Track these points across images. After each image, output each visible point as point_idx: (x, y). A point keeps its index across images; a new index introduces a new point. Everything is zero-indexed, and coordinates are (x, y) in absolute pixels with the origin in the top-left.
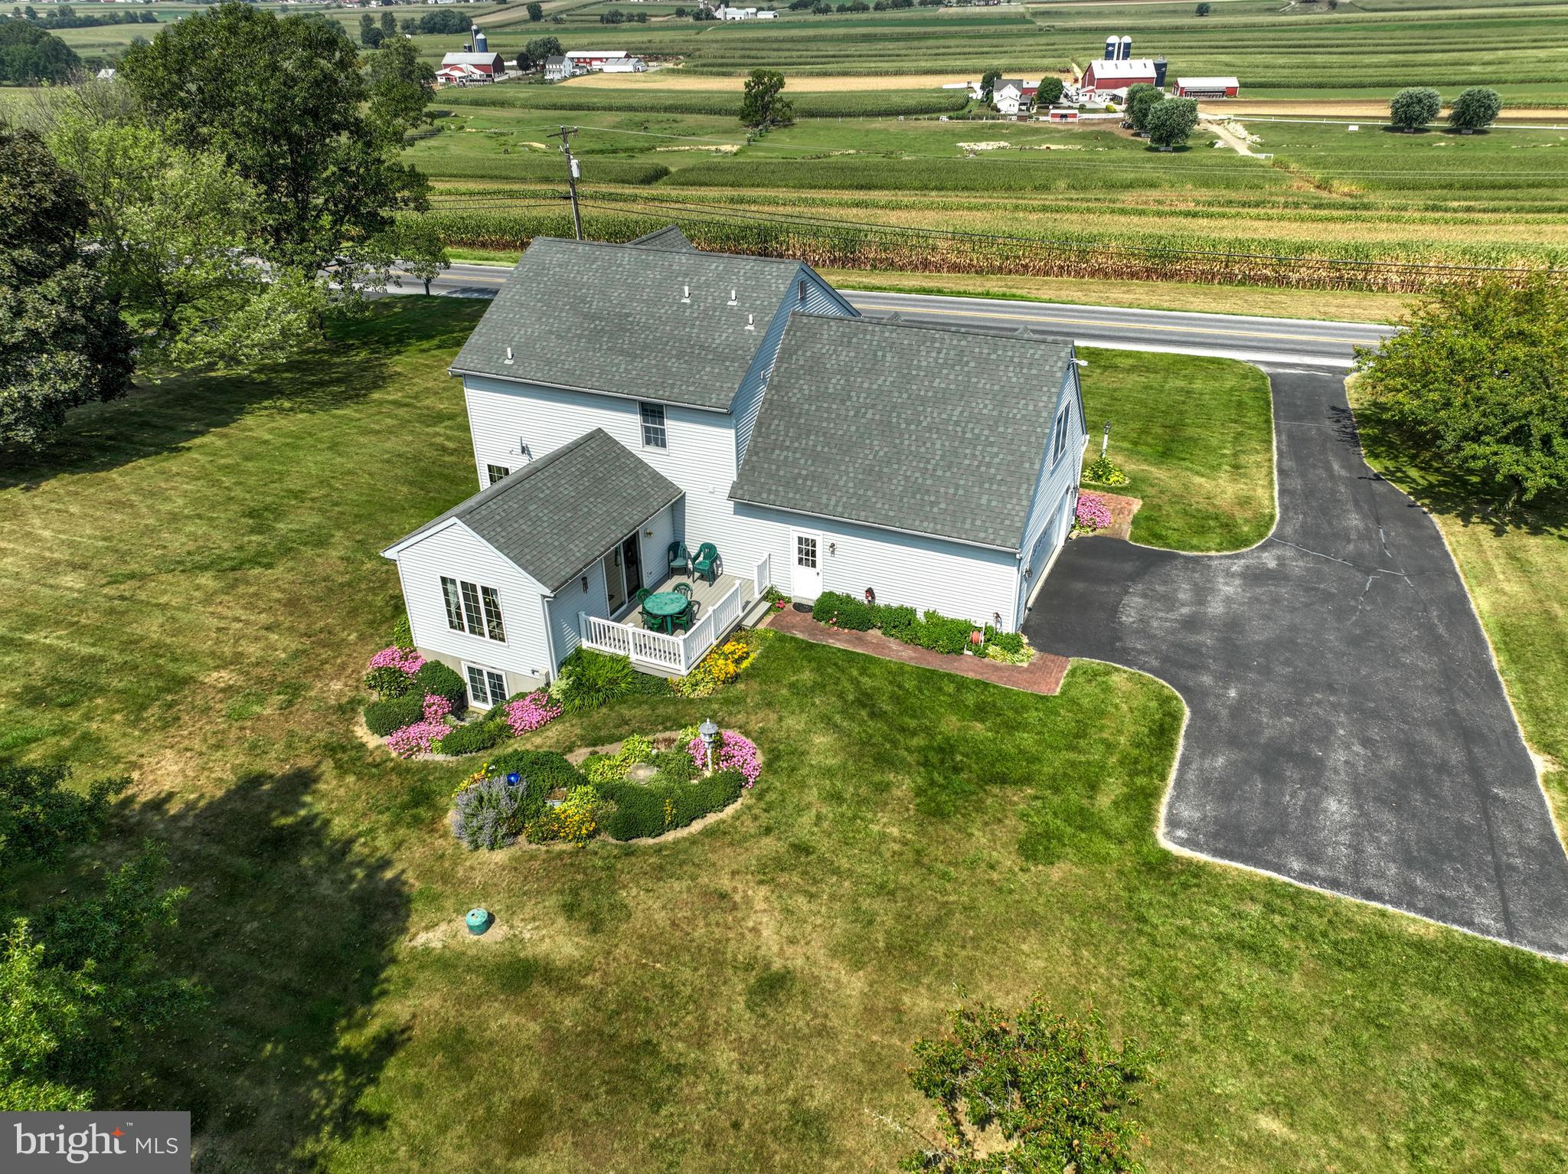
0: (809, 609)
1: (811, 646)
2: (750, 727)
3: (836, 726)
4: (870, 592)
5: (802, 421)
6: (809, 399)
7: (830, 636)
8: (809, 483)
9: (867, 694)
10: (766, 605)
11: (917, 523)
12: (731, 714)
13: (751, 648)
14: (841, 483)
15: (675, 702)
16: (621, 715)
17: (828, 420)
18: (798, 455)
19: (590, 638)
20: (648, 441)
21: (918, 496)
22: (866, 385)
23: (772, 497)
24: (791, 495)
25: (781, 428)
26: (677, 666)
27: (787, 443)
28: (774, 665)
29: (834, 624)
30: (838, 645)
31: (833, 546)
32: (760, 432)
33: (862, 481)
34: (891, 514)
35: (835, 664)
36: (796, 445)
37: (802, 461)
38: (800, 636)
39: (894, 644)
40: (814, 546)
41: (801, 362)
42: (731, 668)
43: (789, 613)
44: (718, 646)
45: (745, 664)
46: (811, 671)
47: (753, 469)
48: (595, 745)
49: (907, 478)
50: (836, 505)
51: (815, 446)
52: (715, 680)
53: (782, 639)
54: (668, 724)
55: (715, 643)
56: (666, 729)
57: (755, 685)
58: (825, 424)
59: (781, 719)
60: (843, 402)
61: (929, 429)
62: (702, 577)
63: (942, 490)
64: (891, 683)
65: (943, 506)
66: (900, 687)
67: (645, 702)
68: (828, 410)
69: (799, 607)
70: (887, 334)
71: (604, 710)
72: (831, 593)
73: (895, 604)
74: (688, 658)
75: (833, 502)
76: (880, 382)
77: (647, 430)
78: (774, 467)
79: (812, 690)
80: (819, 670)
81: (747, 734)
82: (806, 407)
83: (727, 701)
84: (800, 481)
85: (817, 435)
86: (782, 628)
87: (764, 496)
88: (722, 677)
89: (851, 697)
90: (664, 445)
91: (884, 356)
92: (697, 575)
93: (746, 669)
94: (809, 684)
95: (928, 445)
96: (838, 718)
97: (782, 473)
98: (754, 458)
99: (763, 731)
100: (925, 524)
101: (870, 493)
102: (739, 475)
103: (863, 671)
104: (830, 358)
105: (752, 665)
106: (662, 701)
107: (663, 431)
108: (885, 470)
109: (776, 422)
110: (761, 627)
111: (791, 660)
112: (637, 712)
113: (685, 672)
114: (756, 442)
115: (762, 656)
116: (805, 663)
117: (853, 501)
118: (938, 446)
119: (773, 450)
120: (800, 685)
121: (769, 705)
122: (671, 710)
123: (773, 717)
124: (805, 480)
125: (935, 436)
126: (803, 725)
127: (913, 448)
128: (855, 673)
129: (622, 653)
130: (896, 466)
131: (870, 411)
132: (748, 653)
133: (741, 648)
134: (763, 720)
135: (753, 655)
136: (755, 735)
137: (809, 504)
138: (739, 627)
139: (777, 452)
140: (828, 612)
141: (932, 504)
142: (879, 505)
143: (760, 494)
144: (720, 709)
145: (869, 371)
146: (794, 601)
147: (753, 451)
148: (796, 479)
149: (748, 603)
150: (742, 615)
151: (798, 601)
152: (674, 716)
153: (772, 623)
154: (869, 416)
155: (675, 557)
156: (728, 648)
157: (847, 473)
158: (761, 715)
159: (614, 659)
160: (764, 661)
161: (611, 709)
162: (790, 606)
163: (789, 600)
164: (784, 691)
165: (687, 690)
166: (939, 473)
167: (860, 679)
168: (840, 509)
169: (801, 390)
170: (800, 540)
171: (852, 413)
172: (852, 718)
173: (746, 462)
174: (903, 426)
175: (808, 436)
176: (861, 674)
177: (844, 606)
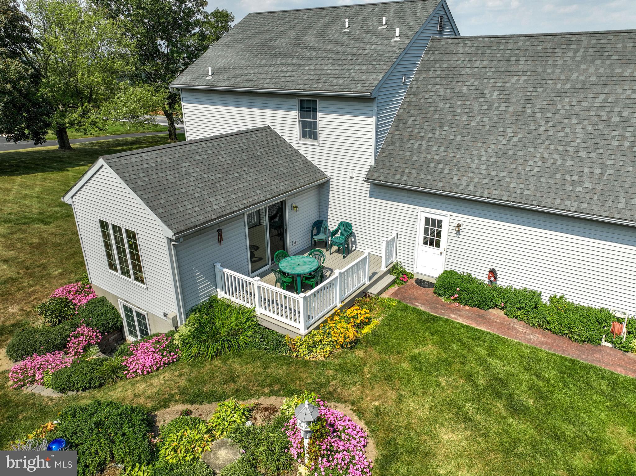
0: (431, 285)
1: (434, 319)
2: (364, 405)
3: (468, 419)
4: (493, 272)
5: (437, 116)
6: (444, 99)
7: (452, 311)
8: (441, 166)
9: (500, 381)
10: (390, 278)
11: (558, 201)
12: (344, 384)
13: (374, 314)
14: (473, 165)
15: (289, 362)
16: (231, 370)
17: (462, 114)
18: (431, 144)
19: (224, 289)
20: (304, 135)
21: (558, 176)
22: (499, 84)
23: (405, 178)
24: (422, 176)
25: (417, 123)
26: (296, 325)
27: (422, 134)
28: (396, 334)
29: (456, 300)
30: (460, 321)
31: (459, 226)
32: (397, 127)
33: (494, 164)
34: (527, 192)
35: (460, 340)
36: (430, 135)
37: (435, 148)
38: (422, 308)
39: (519, 326)
40: (440, 226)
41: (438, 72)
42: (351, 333)
43: (411, 287)
44: (341, 309)
45: (367, 330)
46: (434, 345)
47: (389, 155)
48: (192, 402)
49: (544, 160)
50: (468, 185)
51: (448, 135)
52: (333, 344)
53: (405, 309)
54: (276, 388)
55: (339, 306)
56: (273, 393)
57: (374, 353)
58: (458, 118)
59: (400, 400)
60: (476, 99)
61: (568, 116)
62: (338, 251)
63: (586, 170)
64: (526, 369)
65: (588, 185)
66: (539, 376)
67: (260, 358)
68: (462, 107)
69: (421, 283)
70: (520, 44)
71: (217, 362)
72: (452, 272)
73: (518, 287)
74: (308, 317)
75: (464, 182)
76: (513, 81)
77: (304, 124)
78: (408, 154)
79: (436, 366)
80: (442, 344)
81: (360, 413)
82: (441, 105)
83: (342, 369)
84: (432, 165)
85: (450, 127)
86: (405, 299)
87: (398, 177)
88: (341, 341)
89: (481, 382)
90: (316, 138)
91: (517, 61)
92: (335, 248)
93: (367, 335)
94: (433, 359)
95: (568, 129)
96: (469, 408)
97: (415, 158)
98: (391, 147)
99: (378, 413)
100: (568, 203)
101: (503, 174)
102: (377, 161)
103: (492, 352)
104: (465, 67)
105: (373, 331)
106: (275, 360)
107: (315, 123)
108: (520, 153)
109: (413, 118)
110: (384, 296)
111: (413, 330)
112: (249, 368)
113: (303, 332)
114: (393, 134)
115: (384, 323)
116: (427, 336)
117: (486, 181)
118: (579, 129)
119: (409, 140)
120: (423, 359)
121: (388, 378)
122: (282, 371)
123: (392, 395)
124: (437, 163)
125: (575, 122)
126: (426, 409)
127: (550, 133)
128: (483, 352)
129: (248, 306)
130: (532, 150)
131: (504, 105)
132: (370, 319)
133: (363, 313)
134: (379, 398)
135: (375, 322)
136: (369, 416)
137: (440, 184)
138: (364, 294)
139: (412, 141)
140: (450, 288)
141: (575, 184)
142: (513, 185)
143: (394, 175)
144: (334, 376)
145: (502, 74)
146: (416, 277)
147: (391, 142)
148: (428, 163)
149: (374, 274)
150: (368, 283)
151: (420, 277)
152: (285, 378)
153: (395, 294)
154: (502, 108)
155: (318, 233)
156: (351, 312)
157: (479, 157)
158: (378, 391)
159: (242, 311)
160: (386, 328)
161: (224, 362)
162: (412, 281)
163: (411, 276)
164: (405, 365)
165: (303, 350)
166: (582, 154)
167: (489, 360)
168: (471, 188)
169: (437, 92)
170: (427, 220)
171: (485, 107)
172: (487, 411)
173: (383, 151)
174: (539, 115)
175: (441, 128)
176: (489, 355)
177: (465, 285)
